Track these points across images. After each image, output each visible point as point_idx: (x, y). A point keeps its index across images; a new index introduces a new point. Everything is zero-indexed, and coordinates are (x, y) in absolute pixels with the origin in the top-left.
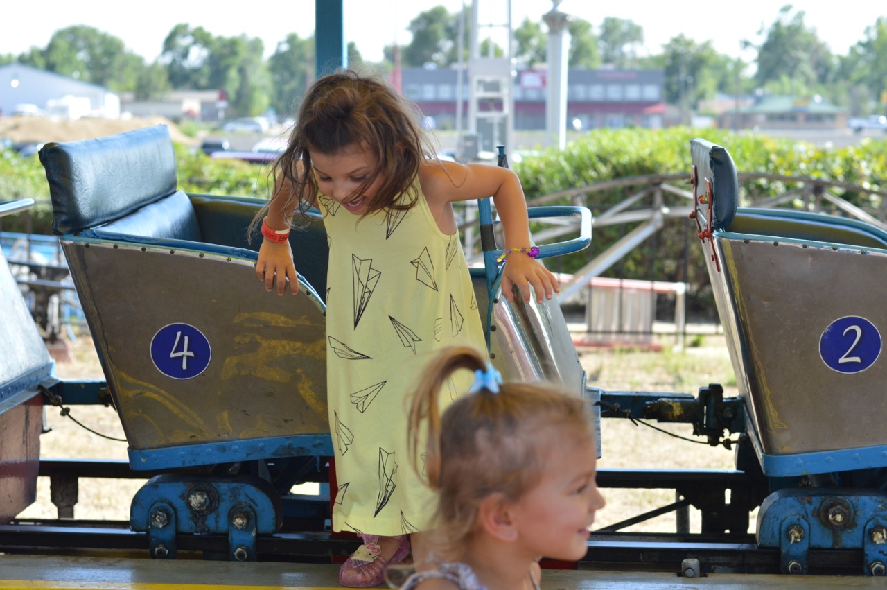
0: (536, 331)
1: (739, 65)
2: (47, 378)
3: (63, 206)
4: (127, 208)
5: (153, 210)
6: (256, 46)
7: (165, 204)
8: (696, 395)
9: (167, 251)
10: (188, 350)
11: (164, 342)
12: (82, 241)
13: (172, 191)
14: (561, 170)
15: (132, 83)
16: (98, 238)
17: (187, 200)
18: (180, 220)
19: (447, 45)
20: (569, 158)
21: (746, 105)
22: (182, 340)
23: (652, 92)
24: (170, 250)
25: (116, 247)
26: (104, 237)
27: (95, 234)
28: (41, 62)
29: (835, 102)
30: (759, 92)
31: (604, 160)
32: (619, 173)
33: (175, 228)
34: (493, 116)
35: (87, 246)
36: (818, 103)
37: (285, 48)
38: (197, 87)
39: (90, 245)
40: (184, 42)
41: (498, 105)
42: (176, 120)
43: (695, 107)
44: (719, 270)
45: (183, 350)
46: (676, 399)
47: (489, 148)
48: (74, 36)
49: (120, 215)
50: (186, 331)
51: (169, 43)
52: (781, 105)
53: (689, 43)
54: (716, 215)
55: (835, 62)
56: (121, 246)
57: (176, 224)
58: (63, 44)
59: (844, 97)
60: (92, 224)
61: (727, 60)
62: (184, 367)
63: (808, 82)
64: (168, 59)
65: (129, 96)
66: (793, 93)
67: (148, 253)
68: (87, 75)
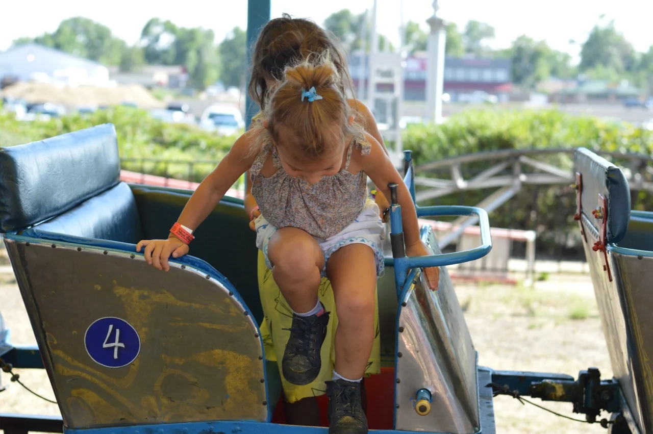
0: (440, 332)
1: (566, 57)
2: (2, 344)
3: (7, 206)
4: (71, 202)
5: (95, 202)
6: (209, 35)
7: (108, 196)
8: (576, 378)
9: (101, 251)
10: (120, 341)
11: (97, 334)
12: (24, 239)
13: (116, 183)
14: (438, 140)
15: (117, 58)
16: (38, 237)
17: (129, 190)
18: (121, 210)
19: (350, 37)
20: (445, 130)
21: (572, 87)
22: (114, 332)
23: (502, 75)
24: (103, 251)
25: (54, 246)
26: (43, 236)
27: (35, 234)
28: (50, 42)
29: (637, 85)
30: (582, 77)
31: (472, 133)
32: (484, 144)
33: (116, 219)
34: (387, 97)
35: (28, 244)
36: (625, 86)
37: (231, 36)
38: (165, 63)
39: (30, 243)
40: (156, 30)
41: (390, 87)
42: (149, 88)
43: (533, 87)
44: (611, 280)
45: (114, 342)
46: (559, 381)
47: (383, 121)
48: (76, 25)
49: (63, 210)
50: (118, 324)
51: (146, 32)
52: (597, 87)
53: (530, 41)
54: (611, 230)
55: (638, 57)
56: (59, 245)
57: (117, 214)
58: (67, 30)
59: (644, 82)
60: (34, 221)
61: (558, 53)
62: (116, 356)
63: (618, 71)
64: (145, 42)
65: (115, 69)
66: (605, 79)
67: (84, 253)
68: (85, 53)
